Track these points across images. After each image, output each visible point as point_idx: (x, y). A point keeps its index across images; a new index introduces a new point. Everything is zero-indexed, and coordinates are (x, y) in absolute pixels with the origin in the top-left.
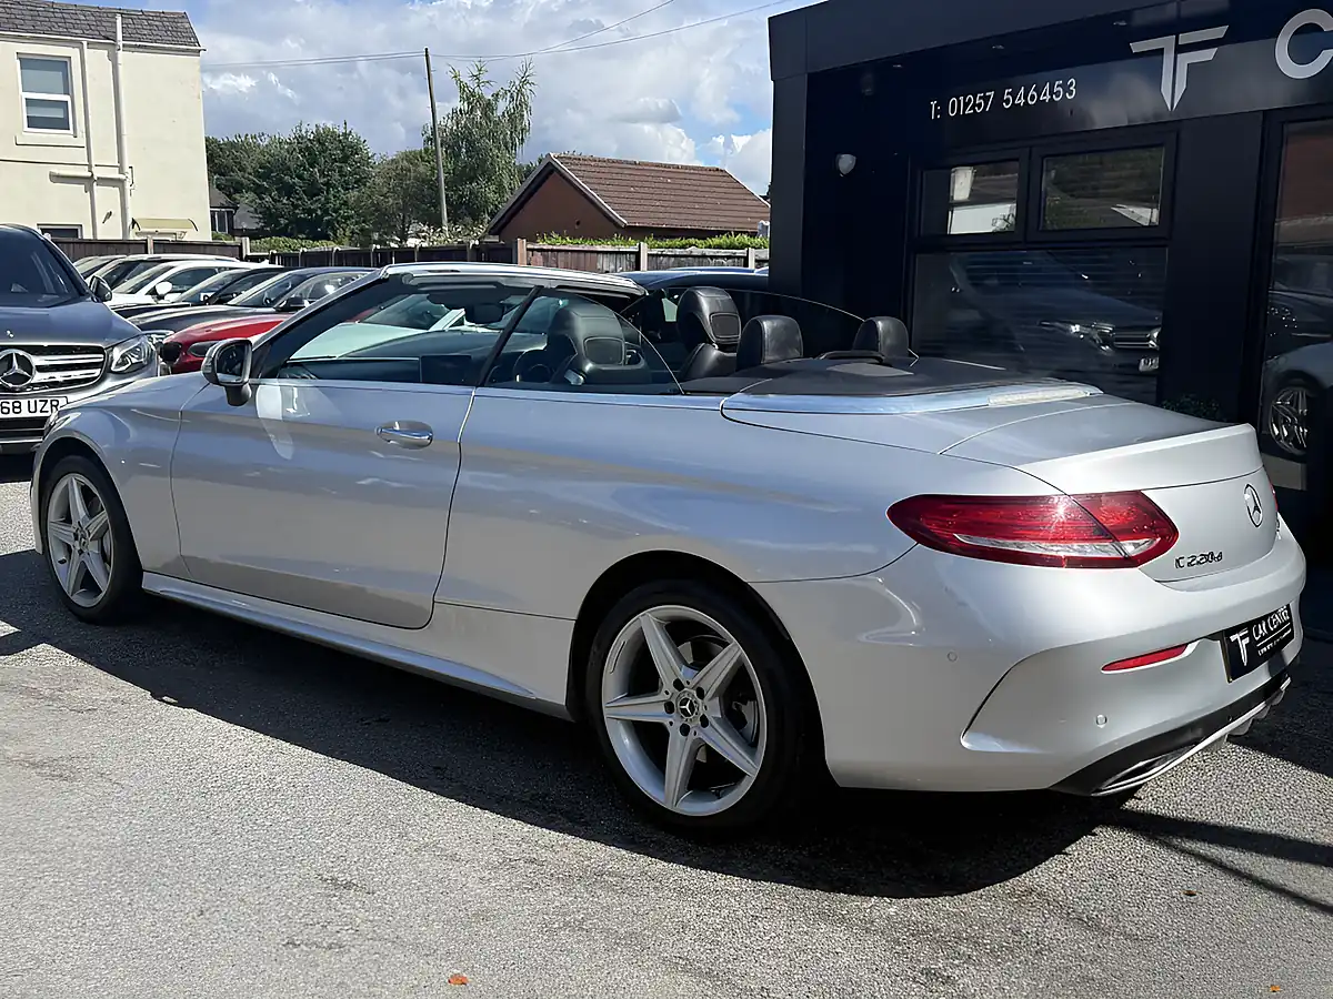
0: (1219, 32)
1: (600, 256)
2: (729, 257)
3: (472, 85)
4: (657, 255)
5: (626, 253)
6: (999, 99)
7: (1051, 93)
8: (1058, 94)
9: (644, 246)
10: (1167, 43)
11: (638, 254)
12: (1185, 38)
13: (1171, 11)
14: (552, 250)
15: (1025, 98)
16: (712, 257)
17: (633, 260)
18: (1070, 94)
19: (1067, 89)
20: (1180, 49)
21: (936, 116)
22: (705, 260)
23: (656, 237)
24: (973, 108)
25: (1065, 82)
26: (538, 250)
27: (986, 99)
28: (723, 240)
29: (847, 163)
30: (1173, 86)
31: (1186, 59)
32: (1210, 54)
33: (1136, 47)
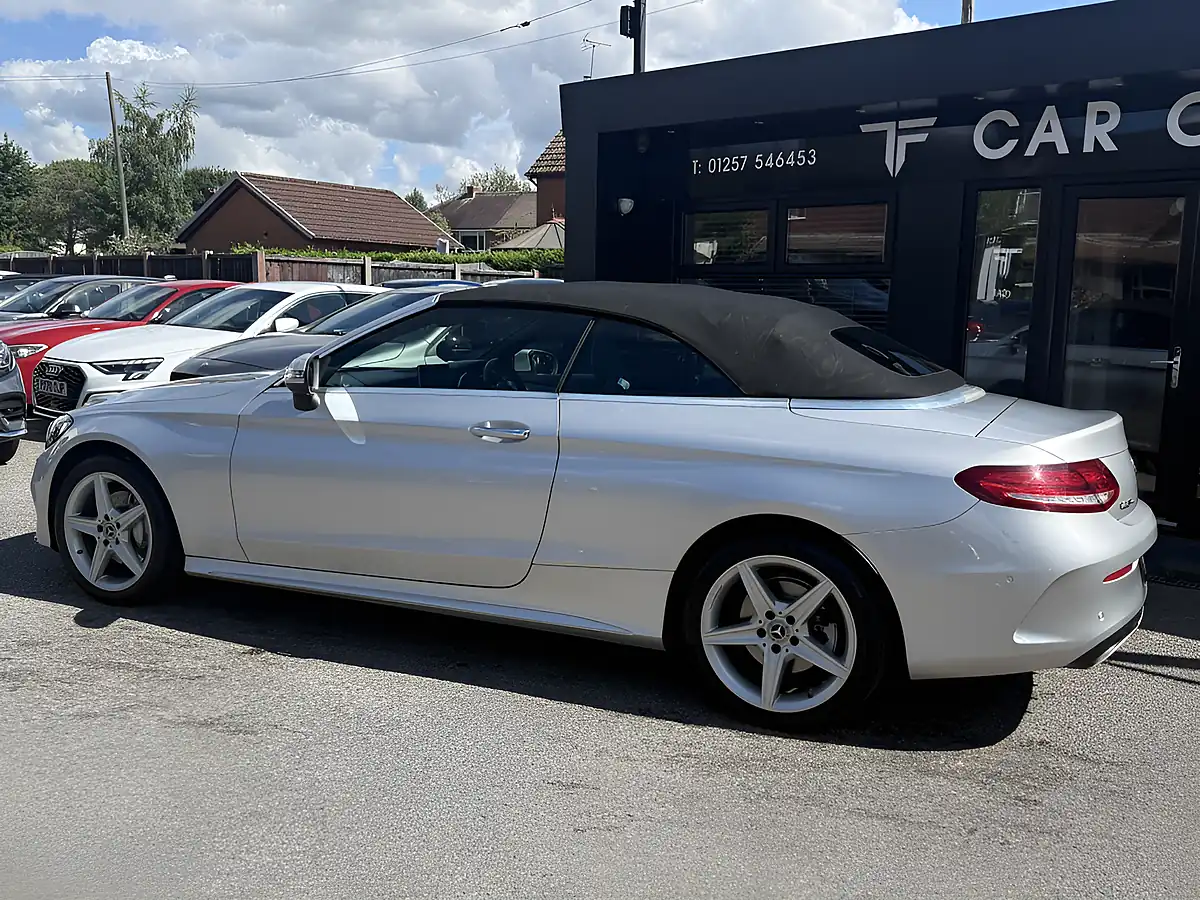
0: (931, 121)
1: (331, 267)
2: (440, 271)
3: (137, 106)
4: (380, 268)
5: (353, 265)
6: (751, 161)
7: (796, 159)
8: (801, 160)
9: (368, 260)
10: (889, 127)
11: (363, 267)
12: (903, 124)
13: (893, 105)
14: (288, 261)
15: (774, 162)
16: (425, 270)
17: (359, 271)
18: (812, 160)
19: (808, 157)
20: (899, 132)
21: (697, 172)
22: (419, 273)
23: (349, 250)
24: (730, 166)
25: (807, 152)
26: (275, 261)
27: (740, 161)
28: (418, 254)
29: (627, 205)
30: (895, 159)
31: (905, 140)
32: (922, 138)
33: (865, 128)
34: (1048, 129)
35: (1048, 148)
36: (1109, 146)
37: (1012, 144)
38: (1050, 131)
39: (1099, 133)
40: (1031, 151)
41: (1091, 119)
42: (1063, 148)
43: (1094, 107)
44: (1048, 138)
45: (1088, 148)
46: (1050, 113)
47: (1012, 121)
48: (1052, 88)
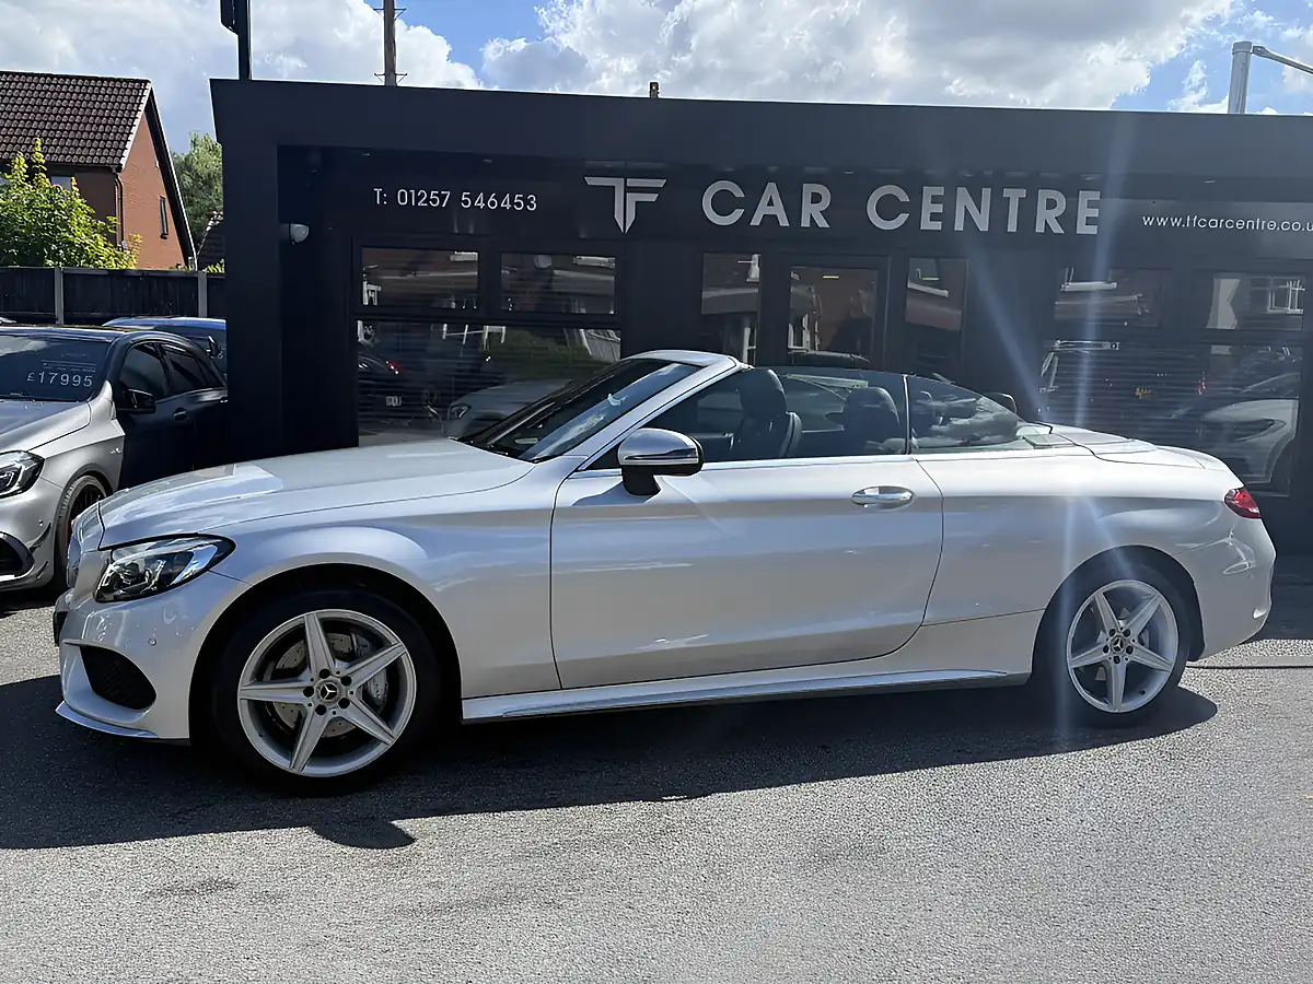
0: (660, 183)
6: (456, 199)
7: (512, 202)
8: (519, 205)
10: (618, 184)
12: (631, 182)
13: (620, 164)
15: (485, 202)
18: (532, 206)
19: (527, 202)
20: (628, 190)
21: (381, 201)
24: (427, 201)
25: (526, 196)
27: (442, 198)
29: (300, 231)
30: (625, 214)
31: (633, 198)
32: (653, 197)
33: (591, 181)
34: (771, 203)
35: (770, 220)
36: (822, 223)
37: (738, 213)
38: (771, 205)
39: (813, 213)
40: (756, 221)
41: (806, 199)
42: (784, 222)
43: (808, 189)
44: (771, 211)
45: (805, 223)
46: (771, 190)
47: (739, 194)
48: (772, 169)
